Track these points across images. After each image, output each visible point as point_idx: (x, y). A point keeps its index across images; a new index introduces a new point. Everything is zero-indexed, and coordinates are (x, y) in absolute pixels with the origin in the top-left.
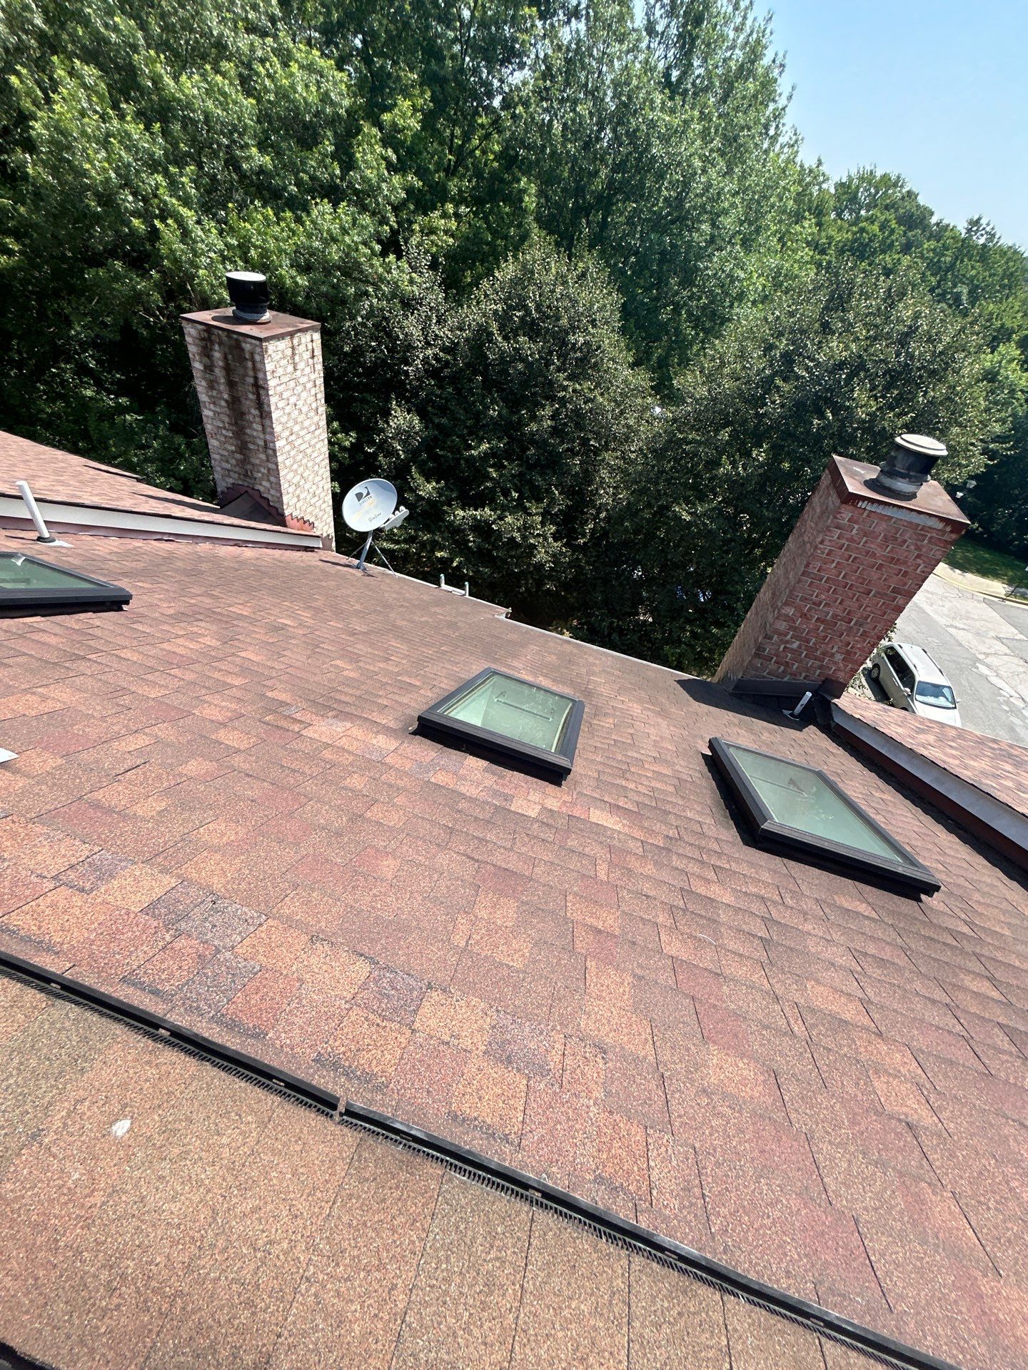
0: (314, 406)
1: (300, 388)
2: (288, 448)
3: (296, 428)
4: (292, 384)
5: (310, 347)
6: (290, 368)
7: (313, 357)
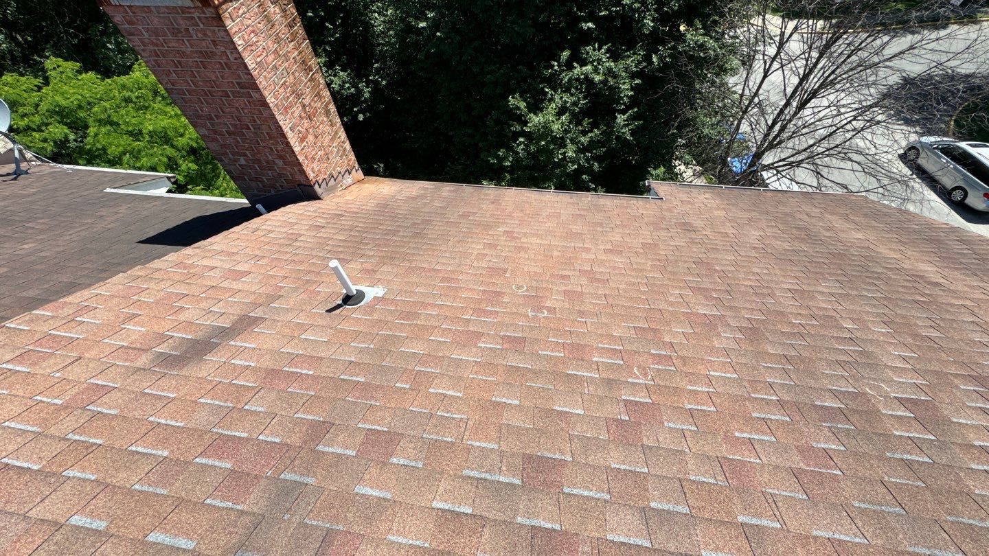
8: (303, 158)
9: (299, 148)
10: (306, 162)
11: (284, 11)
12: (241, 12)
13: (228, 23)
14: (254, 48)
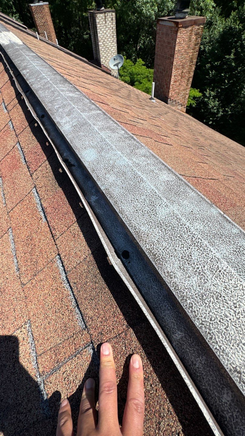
0: (112, 35)
1: (107, 29)
2: (103, 45)
3: (106, 40)
4: (105, 27)
5: (111, 17)
6: (104, 22)
7: (112, 20)
10: (172, 89)
11: (197, 39)
12: (184, 32)
13: (179, 34)
14: (181, 45)
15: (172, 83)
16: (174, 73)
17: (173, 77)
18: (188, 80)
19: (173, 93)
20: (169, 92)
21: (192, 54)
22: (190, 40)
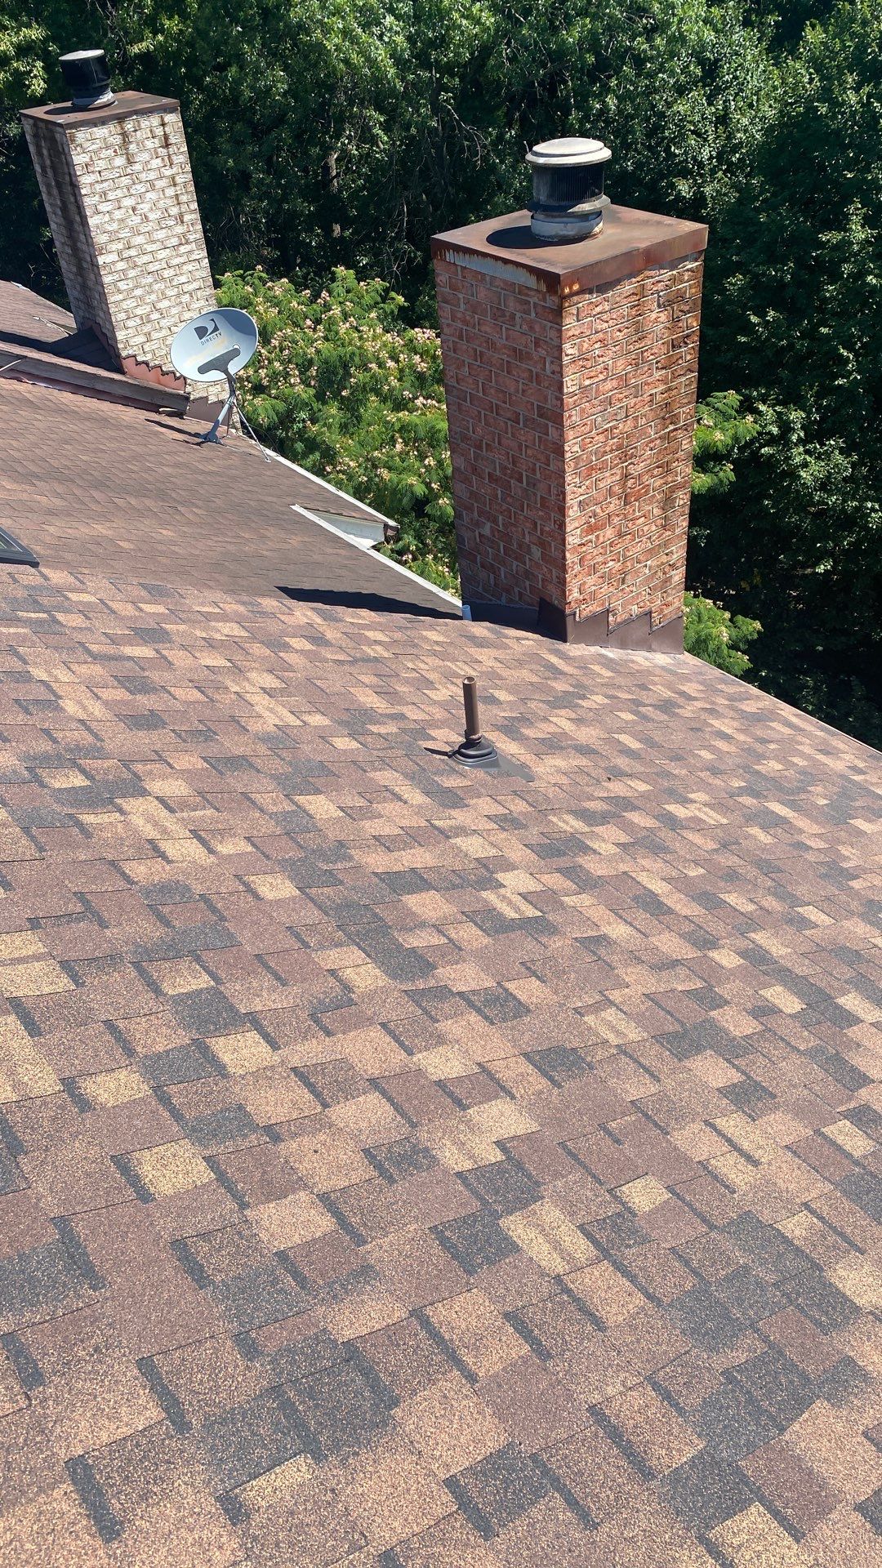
0: (174, 211)
1: (141, 188)
2: (121, 265)
3: (139, 240)
4: (125, 181)
5: (159, 132)
6: (120, 161)
7: (167, 145)
8: (576, 560)
9: (577, 541)
10: (577, 568)
11: (675, 320)
12: (598, 309)
13: (569, 321)
14: (589, 364)
15: (572, 540)
16: (575, 490)
17: (573, 512)
18: (668, 502)
19: (591, 581)
20: (562, 582)
21: (662, 387)
22: (640, 332)
